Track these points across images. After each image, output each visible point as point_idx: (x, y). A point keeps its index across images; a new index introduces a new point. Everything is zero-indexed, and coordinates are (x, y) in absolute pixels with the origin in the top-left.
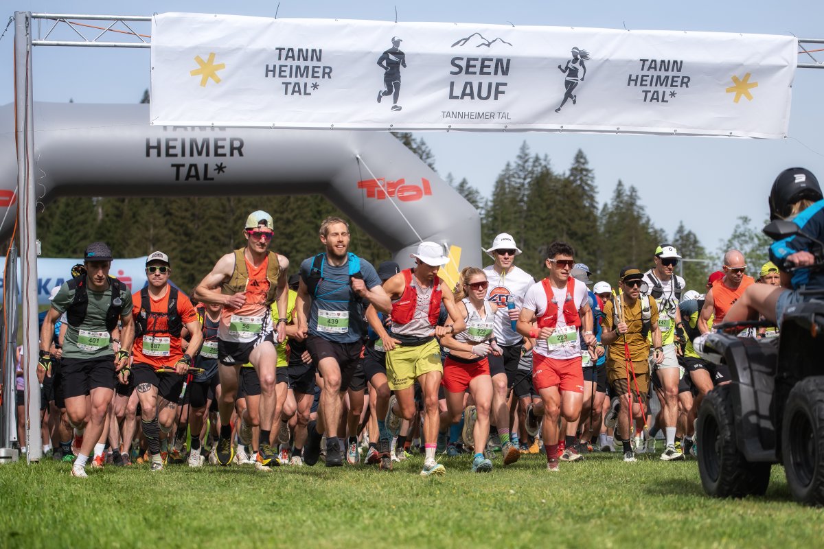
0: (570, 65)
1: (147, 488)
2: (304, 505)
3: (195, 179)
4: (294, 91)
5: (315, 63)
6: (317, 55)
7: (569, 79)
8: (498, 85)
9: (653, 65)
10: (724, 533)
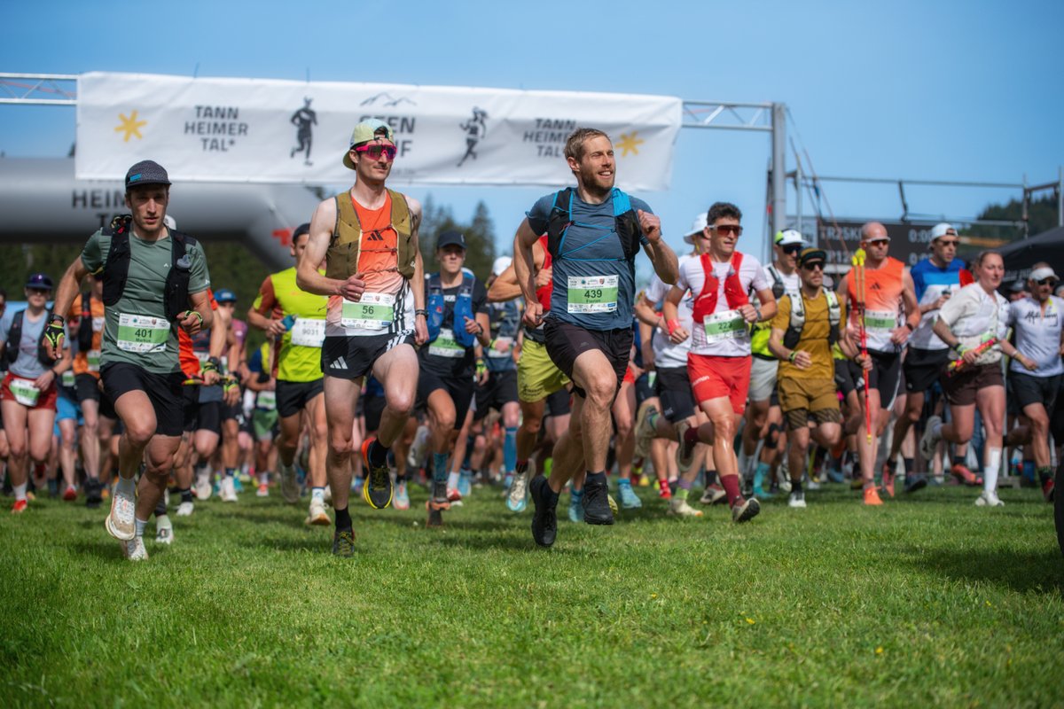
0: (472, 124)
1: (73, 521)
2: (220, 536)
4: (212, 147)
5: (232, 120)
6: (234, 113)
7: (472, 137)
8: (404, 143)
9: (548, 124)
10: (611, 562)
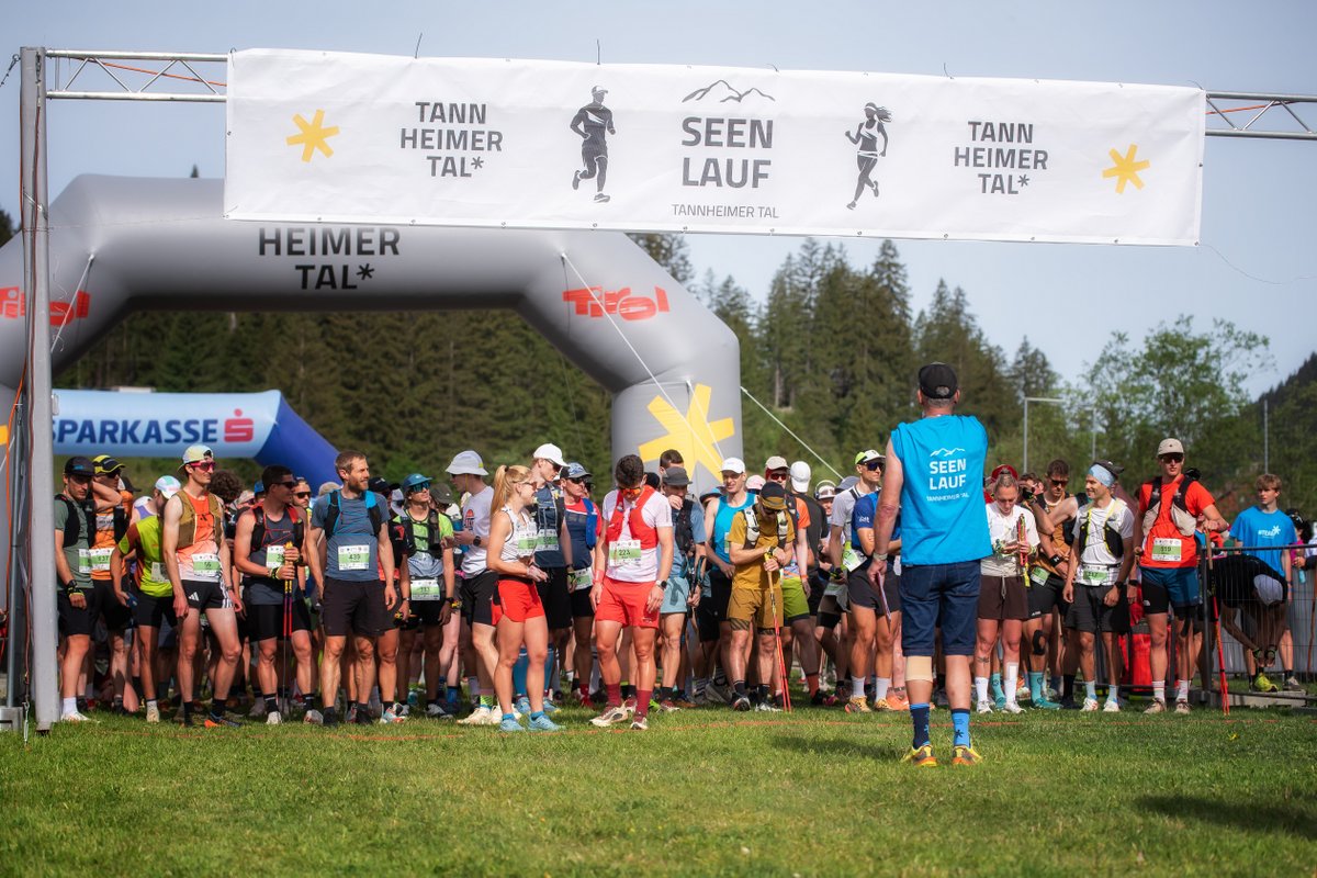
0: (865, 132)
3: (329, 287)
4: (445, 171)
5: (476, 126)
7: (863, 153)
8: (757, 164)
